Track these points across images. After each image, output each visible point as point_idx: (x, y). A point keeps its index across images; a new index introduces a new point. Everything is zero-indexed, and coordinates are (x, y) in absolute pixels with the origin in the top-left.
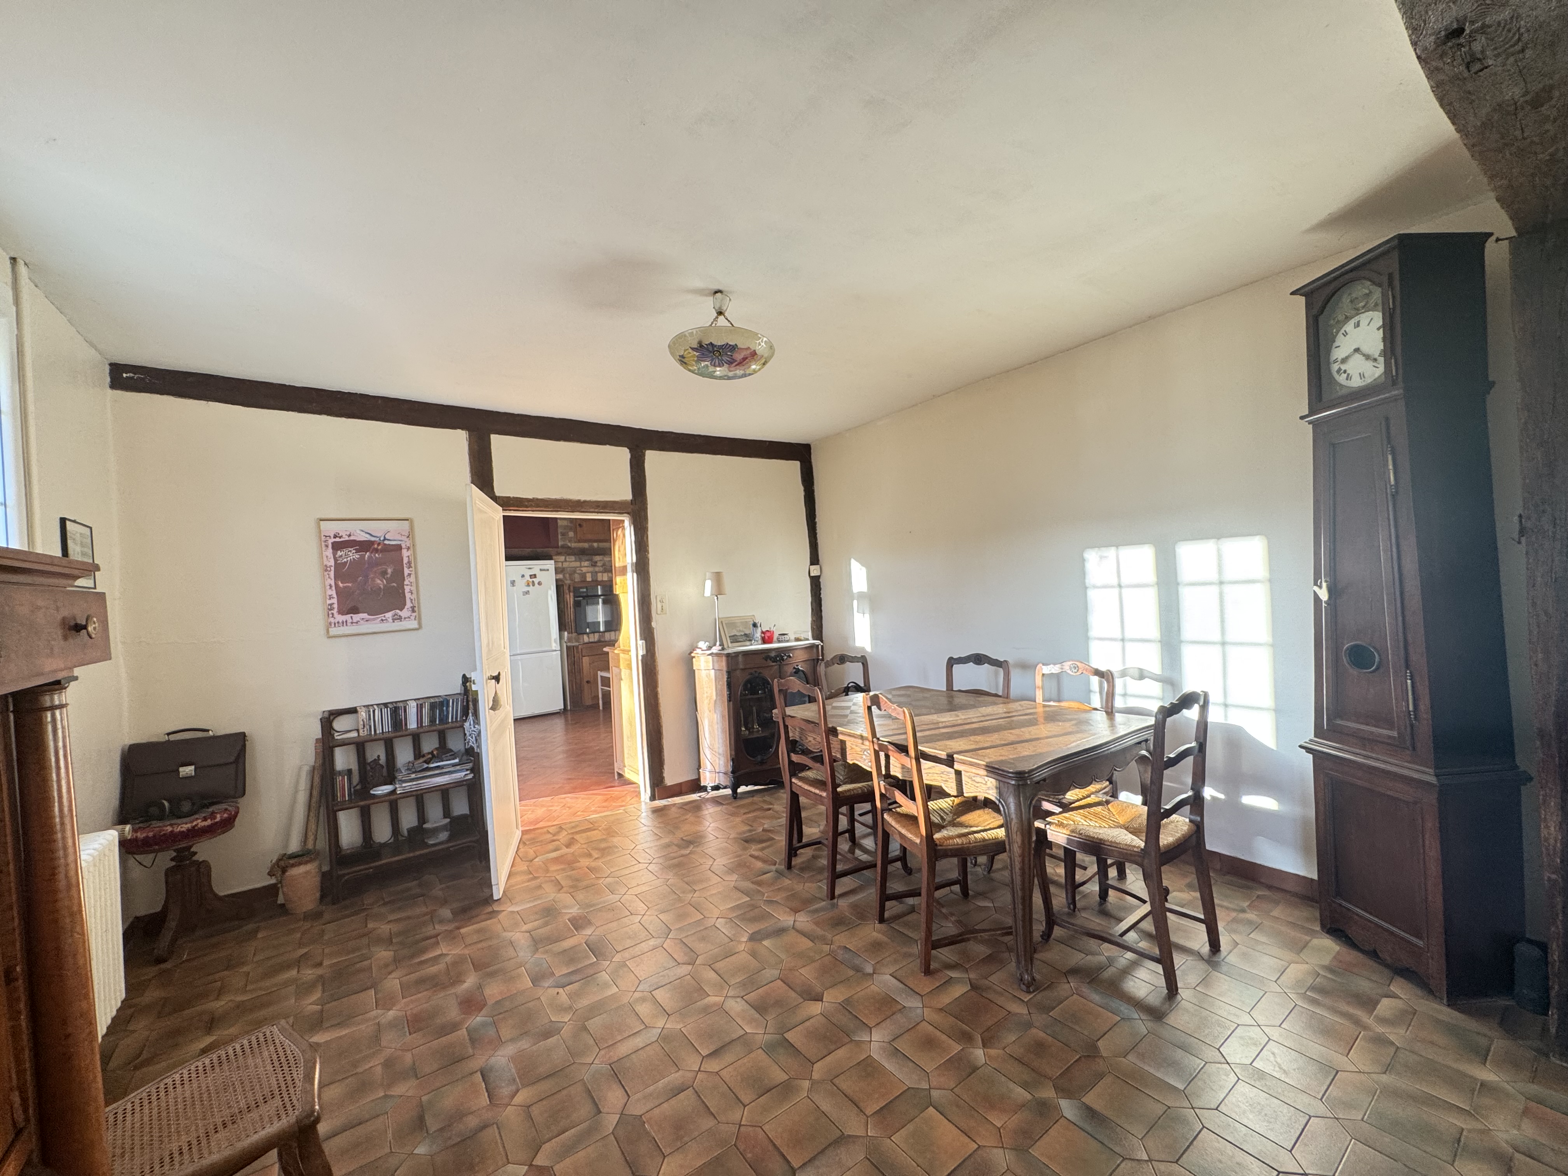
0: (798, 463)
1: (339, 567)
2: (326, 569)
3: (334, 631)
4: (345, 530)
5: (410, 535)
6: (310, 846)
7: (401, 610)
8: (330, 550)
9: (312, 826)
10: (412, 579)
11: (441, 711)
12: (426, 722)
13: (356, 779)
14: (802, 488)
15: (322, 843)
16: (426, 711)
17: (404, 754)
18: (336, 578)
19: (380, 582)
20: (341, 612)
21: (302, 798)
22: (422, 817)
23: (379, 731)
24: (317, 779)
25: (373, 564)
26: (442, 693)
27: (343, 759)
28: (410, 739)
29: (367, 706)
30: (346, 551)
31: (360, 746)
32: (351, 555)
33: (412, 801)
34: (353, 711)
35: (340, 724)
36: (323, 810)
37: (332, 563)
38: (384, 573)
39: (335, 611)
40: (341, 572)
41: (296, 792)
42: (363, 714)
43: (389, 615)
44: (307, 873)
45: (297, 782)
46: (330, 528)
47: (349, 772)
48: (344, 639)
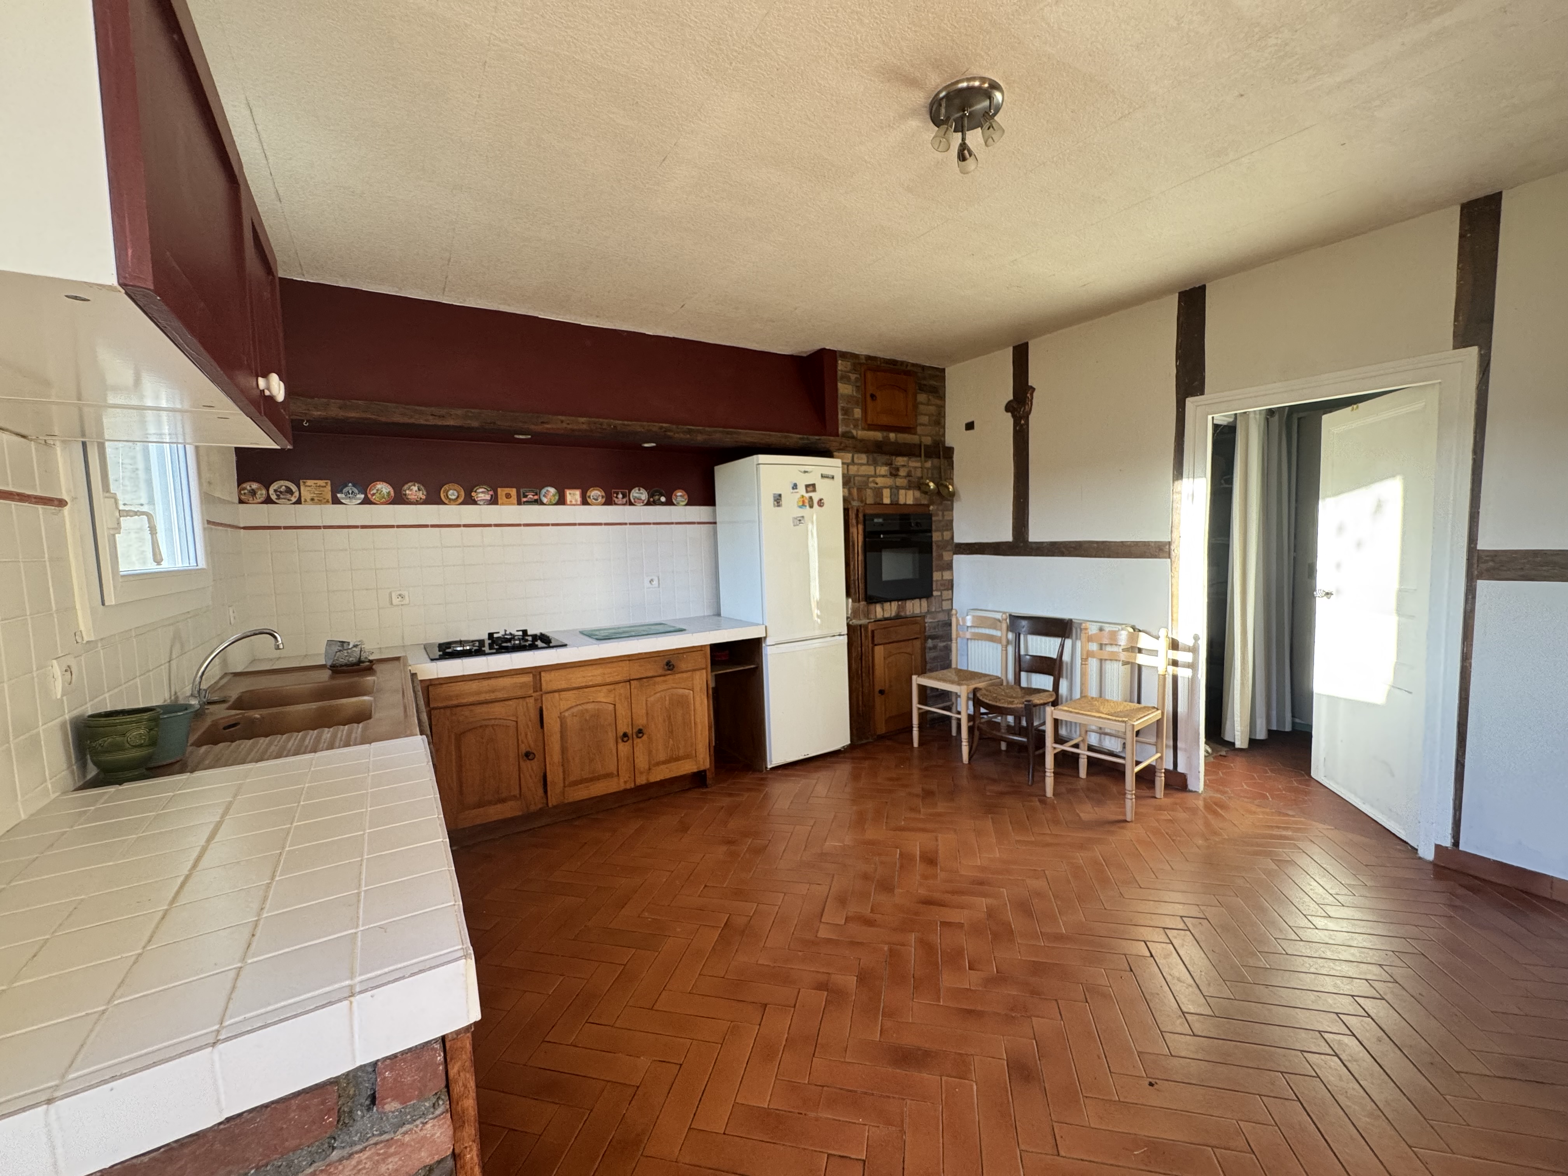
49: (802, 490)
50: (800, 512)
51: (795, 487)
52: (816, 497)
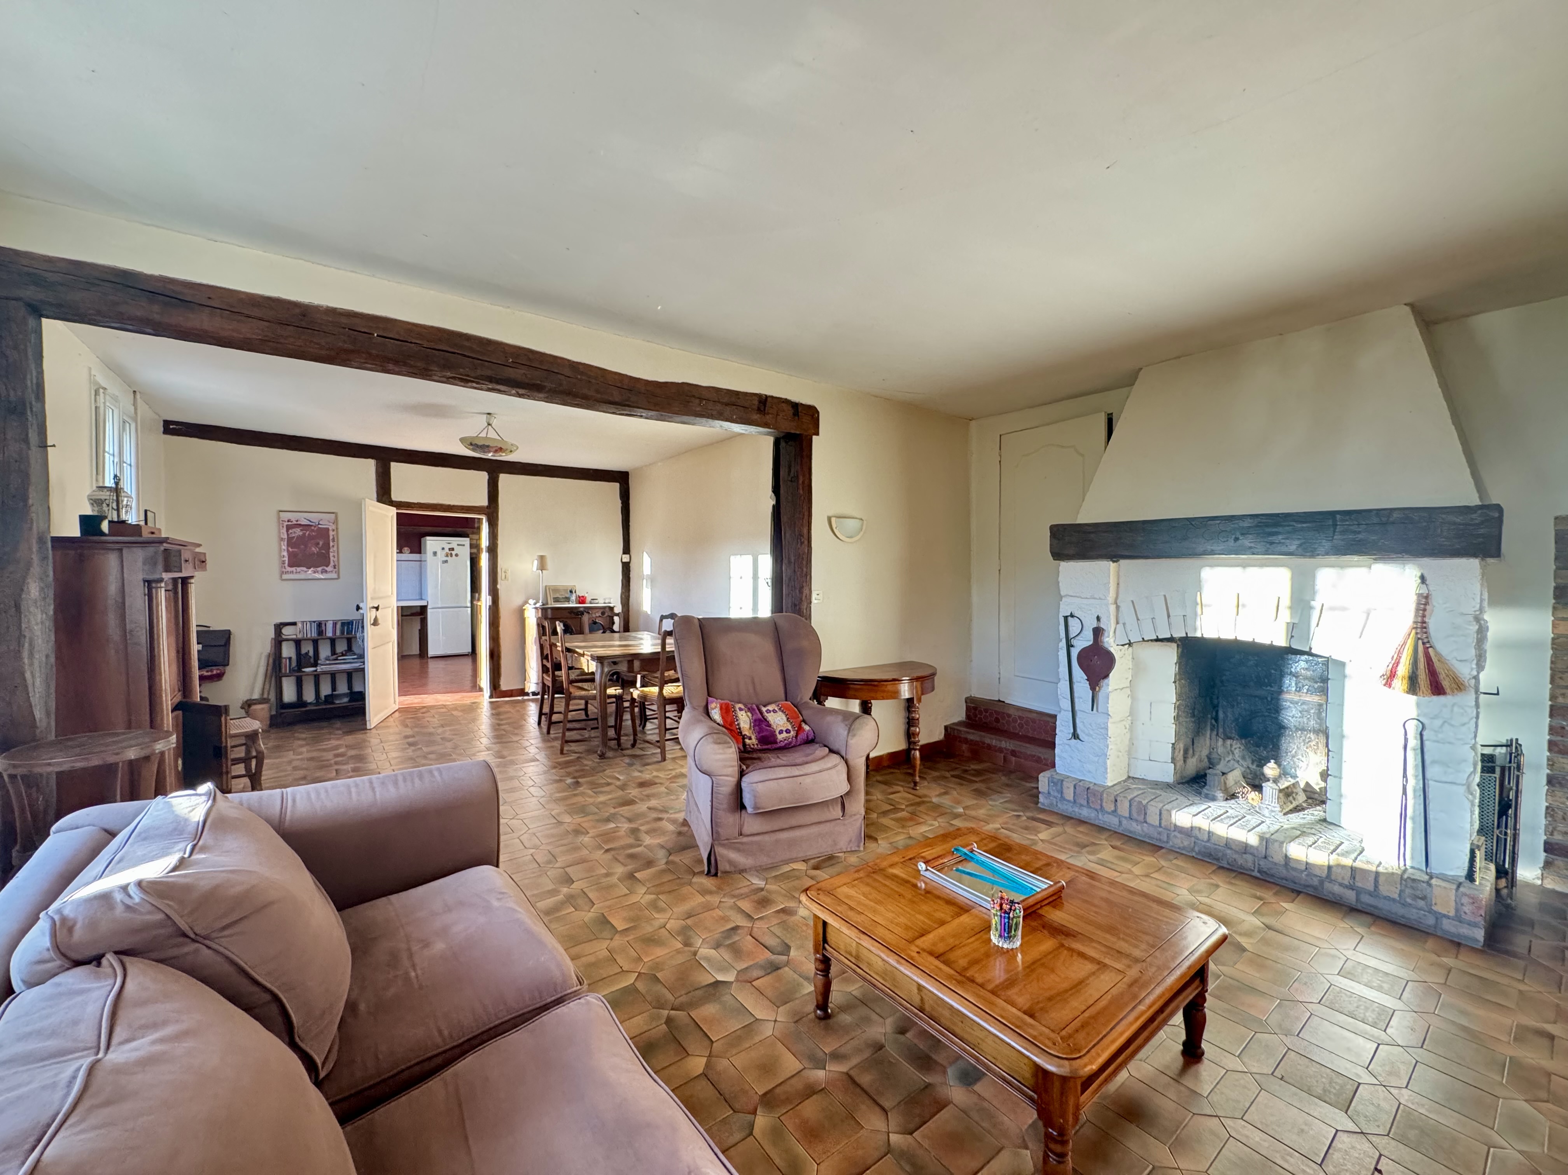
0: (618, 485)
1: (290, 539)
2: (282, 539)
3: (285, 576)
4: (293, 517)
5: (336, 522)
6: (265, 696)
7: (327, 566)
8: (285, 529)
9: (267, 687)
10: (335, 548)
11: (348, 628)
12: (338, 633)
13: (294, 664)
14: (620, 502)
15: (272, 697)
16: (339, 626)
17: (325, 651)
18: (288, 545)
19: (315, 550)
20: (290, 566)
21: (262, 670)
22: (334, 688)
23: (309, 636)
24: (271, 661)
25: (311, 538)
26: (351, 618)
27: (288, 651)
28: (328, 642)
29: (303, 622)
30: (294, 530)
31: (298, 643)
32: (298, 532)
33: (329, 678)
34: (294, 624)
35: (287, 631)
36: (273, 679)
37: (285, 536)
38: (318, 544)
39: (286, 565)
40: (291, 542)
41: (258, 667)
42: (300, 625)
43: (320, 569)
44: (263, 709)
45: (259, 663)
46: (285, 516)
47: (290, 658)
48: (291, 582)
49: (447, 550)
50: (446, 559)
51: (443, 549)
52: (454, 553)
